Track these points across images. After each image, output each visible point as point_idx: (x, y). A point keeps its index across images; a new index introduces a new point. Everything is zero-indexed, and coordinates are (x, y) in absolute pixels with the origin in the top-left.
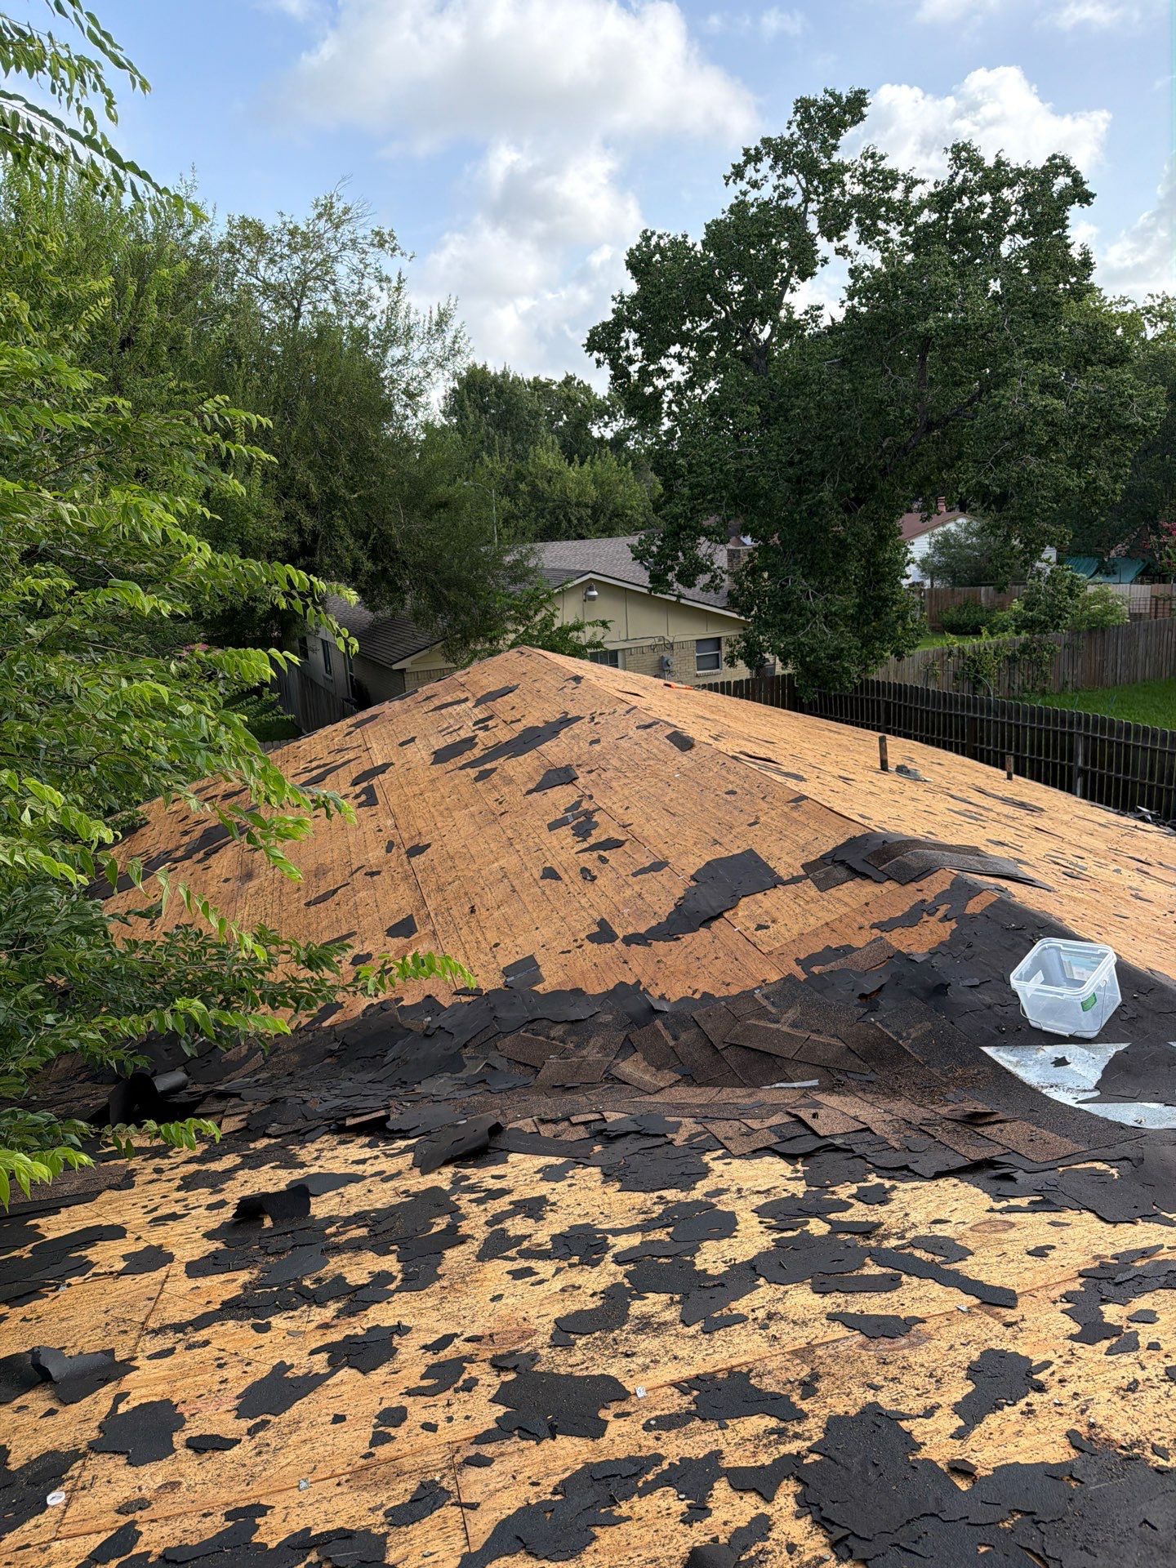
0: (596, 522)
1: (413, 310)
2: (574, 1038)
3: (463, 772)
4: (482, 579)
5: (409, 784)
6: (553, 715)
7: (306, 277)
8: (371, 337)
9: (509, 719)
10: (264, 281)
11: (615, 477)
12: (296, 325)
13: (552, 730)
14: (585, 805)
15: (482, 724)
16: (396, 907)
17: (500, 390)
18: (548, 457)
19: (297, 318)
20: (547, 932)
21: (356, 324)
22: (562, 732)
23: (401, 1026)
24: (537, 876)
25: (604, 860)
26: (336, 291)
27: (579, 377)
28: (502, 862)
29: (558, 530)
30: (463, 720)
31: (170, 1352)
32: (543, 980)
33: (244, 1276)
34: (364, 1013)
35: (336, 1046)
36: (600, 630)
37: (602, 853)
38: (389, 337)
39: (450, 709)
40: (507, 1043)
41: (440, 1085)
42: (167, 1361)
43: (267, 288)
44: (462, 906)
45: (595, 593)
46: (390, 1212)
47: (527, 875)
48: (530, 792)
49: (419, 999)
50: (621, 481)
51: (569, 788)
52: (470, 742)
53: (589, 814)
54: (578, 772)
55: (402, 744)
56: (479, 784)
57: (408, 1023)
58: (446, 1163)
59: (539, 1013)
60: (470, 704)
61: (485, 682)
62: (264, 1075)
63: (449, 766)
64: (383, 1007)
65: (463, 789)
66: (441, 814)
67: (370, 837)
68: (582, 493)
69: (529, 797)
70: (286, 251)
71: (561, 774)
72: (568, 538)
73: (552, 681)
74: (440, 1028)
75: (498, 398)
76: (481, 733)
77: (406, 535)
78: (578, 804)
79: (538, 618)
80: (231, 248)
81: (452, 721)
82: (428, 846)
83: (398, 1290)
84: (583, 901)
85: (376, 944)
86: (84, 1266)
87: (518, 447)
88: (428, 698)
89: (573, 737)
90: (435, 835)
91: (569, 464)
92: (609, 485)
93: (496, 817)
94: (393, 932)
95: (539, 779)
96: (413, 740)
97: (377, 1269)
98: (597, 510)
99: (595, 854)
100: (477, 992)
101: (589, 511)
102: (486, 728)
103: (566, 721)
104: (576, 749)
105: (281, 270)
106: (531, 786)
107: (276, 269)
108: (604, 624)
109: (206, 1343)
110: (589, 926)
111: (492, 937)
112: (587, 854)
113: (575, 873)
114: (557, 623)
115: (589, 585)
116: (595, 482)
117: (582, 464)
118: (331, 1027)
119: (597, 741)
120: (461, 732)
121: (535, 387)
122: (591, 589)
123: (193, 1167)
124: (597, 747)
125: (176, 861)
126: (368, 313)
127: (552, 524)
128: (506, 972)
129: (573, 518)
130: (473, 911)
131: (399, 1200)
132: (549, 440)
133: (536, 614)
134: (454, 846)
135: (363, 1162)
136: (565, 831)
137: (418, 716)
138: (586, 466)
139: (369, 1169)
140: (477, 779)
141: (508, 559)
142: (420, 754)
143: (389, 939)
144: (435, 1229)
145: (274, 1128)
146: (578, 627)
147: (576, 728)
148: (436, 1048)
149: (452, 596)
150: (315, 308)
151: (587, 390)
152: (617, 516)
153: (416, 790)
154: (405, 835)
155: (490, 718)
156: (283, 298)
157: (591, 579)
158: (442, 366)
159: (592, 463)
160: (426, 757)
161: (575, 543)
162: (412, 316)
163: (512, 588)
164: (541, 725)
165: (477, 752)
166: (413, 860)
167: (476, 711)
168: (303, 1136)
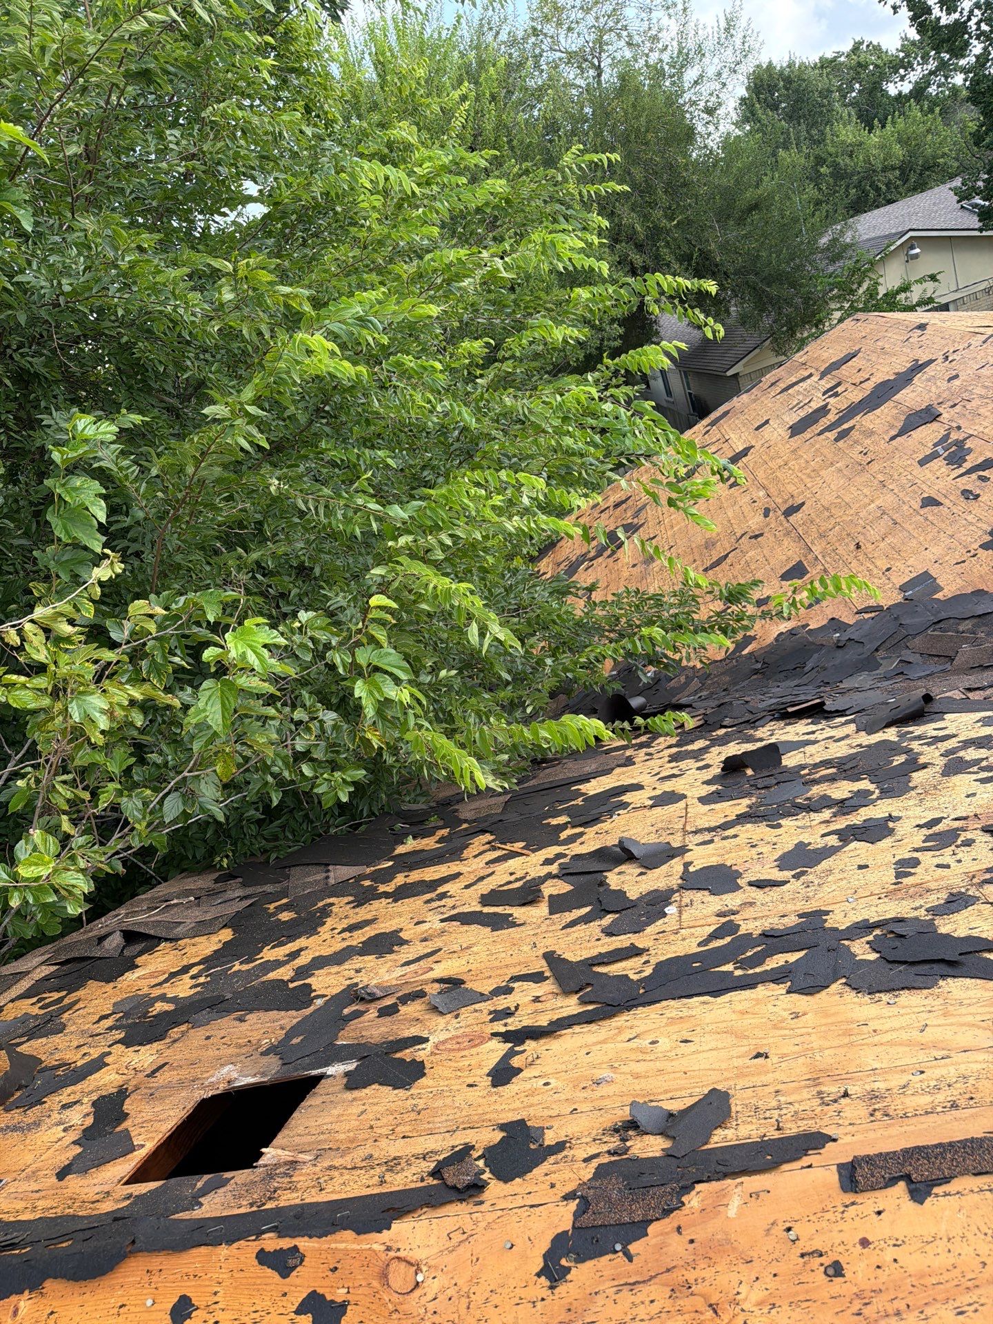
0: (906, 181)
1: (701, 26)
2: (983, 629)
3: (822, 437)
4: (799, 268)
5: (772, 459)
6: (902, 365)
7: (601, 31)
8: (666, 68)
9: (858, 381)
10: (567, 52)
11: (922, 128)
12: (599, 83)
13: (904, 379)
14: (954, 436)
15: (832, 392)
16: (784, 558)
17: (788, 81)
18: (848, 132)
19: (599, 75)
20: (936, 551)
21: (651, 62)
22: (916, 379)
23: (813, 643)
24: (917, 505)
25: (984, 479)
26: (629, 36)
27: (867, 39)
28: (878, 503)
29: (866, 202)
30: (812, 393)
31: (711, 841)
32: (942, 589)
33: (746, 802)
34: (776, 639)
35: (759, 666)
36: (930, 285)
37: (981, 473)
38: (683, 60)
39: (796, 388)
40: (917, 642)
41: (862, 679)
42: (711, 846)
43: (571, 56)
44: (847, 545)
45: (917, 250)
46: (851, 757)
47: (905, 507)
48: (893, 438)
49: (825, 622)
50: (928, 131)
51: (935, 425)
52: (823, 411)
53: (960, 444)
54: (941, 410)
55: (757, 429)
56: (841, 444)
57: (819, 640)
58: (888, 725)
59: (943, 615)
60: (815, 378)
61: (825, 355)
62: (704, 693)
63: (807, 435)
64: (792, 633)
65: (825, 451)
66: (809, 476)
67: (746, 509)
68: (889, 155)
69: (894, 443)
70: (580, 15)
71: (923, 415)
72: (878, 207)
73: (895, 337)
74: (850, 639)
75: (787, 89)
76: (832, 400)
77: (723, 247)
78: (947, 436)
79: (861, 291)
80: (535, 32)
81: (801, 397)
82: (803, 504)
83: (878, 798)
84: (970, 518)
85: (773, 589)
86: (624, 805)
87: (814, 132)
88: (772, 384)
89: (929, 380)
90: (808, 495)
91: (870, 132)
92: (915, 139)
93: (863, 467)
94: (786, 576)
95: (899, 425)
96: (767, 422)
97: (855, 789)
98: (904, 170)
99: (974, 476)
100: (878, 609)
101: (897, 173)
102: (836, 395)
103: (918, 368)
104: (933, 389)
105: (579, 34)
106: (893, 433)
107: (575, 35)
108: (933, 278)
109: (735, 836)
110: (980, 537)
111: (883, 564)
112: (965, 478)
113: (956, 496)
114: (882, 291)
115: (910, 245)
116: (899, 141)
117: (883, 126)
118: (751, 654)
119: (957, 376)
120: (812, 404)
121: (822, 67)
122: (912, 248)
123: (674, 750)
124: (956, 382)
125: (591, 560)
126: (660, 46)
127: (859, 198)
128: (903, 588)
129: (880, 185)
130: (858, 546)
131: (854, 751)
132: (845, 115)
133: (860, 285)
134: (827, 498)
135: (813, 732)
136: (939, 465)
137: (767, 401)
138: (889, 127)
139: (818, 736)
140: (837, 440)
141: (824, 241)
142: (777, 432)
143: (784, 583)
144: (895, 763)
145: (727, 721)
146: (905, 288)
147: (930, 371)
148: (851, 654)
149: (773, 291)
150: (614, 58)
151: (877, 49)
152: (928, 169)
153: (780, 462)
154: (779, 500)
155: (839, 384)
156: (586, 60)
157: (911, 238)
158: (735, 72)
159: (894, 123)
160: (783, 434)
161: (888, 207)
162: (700, 32)
163: (831, 269)
164: (892, 378)
165: (832, 417)
166: (791, 518)
167: (823, 382)
168: (754, 723)
